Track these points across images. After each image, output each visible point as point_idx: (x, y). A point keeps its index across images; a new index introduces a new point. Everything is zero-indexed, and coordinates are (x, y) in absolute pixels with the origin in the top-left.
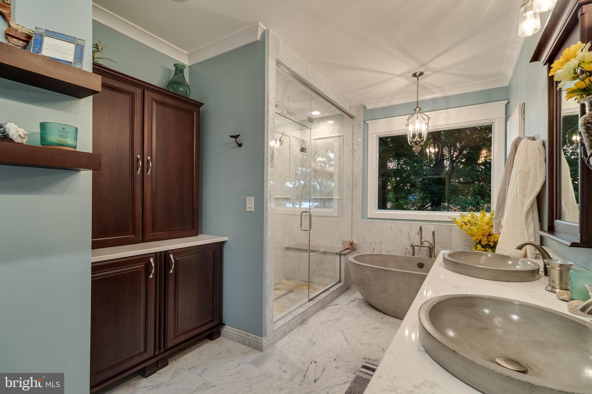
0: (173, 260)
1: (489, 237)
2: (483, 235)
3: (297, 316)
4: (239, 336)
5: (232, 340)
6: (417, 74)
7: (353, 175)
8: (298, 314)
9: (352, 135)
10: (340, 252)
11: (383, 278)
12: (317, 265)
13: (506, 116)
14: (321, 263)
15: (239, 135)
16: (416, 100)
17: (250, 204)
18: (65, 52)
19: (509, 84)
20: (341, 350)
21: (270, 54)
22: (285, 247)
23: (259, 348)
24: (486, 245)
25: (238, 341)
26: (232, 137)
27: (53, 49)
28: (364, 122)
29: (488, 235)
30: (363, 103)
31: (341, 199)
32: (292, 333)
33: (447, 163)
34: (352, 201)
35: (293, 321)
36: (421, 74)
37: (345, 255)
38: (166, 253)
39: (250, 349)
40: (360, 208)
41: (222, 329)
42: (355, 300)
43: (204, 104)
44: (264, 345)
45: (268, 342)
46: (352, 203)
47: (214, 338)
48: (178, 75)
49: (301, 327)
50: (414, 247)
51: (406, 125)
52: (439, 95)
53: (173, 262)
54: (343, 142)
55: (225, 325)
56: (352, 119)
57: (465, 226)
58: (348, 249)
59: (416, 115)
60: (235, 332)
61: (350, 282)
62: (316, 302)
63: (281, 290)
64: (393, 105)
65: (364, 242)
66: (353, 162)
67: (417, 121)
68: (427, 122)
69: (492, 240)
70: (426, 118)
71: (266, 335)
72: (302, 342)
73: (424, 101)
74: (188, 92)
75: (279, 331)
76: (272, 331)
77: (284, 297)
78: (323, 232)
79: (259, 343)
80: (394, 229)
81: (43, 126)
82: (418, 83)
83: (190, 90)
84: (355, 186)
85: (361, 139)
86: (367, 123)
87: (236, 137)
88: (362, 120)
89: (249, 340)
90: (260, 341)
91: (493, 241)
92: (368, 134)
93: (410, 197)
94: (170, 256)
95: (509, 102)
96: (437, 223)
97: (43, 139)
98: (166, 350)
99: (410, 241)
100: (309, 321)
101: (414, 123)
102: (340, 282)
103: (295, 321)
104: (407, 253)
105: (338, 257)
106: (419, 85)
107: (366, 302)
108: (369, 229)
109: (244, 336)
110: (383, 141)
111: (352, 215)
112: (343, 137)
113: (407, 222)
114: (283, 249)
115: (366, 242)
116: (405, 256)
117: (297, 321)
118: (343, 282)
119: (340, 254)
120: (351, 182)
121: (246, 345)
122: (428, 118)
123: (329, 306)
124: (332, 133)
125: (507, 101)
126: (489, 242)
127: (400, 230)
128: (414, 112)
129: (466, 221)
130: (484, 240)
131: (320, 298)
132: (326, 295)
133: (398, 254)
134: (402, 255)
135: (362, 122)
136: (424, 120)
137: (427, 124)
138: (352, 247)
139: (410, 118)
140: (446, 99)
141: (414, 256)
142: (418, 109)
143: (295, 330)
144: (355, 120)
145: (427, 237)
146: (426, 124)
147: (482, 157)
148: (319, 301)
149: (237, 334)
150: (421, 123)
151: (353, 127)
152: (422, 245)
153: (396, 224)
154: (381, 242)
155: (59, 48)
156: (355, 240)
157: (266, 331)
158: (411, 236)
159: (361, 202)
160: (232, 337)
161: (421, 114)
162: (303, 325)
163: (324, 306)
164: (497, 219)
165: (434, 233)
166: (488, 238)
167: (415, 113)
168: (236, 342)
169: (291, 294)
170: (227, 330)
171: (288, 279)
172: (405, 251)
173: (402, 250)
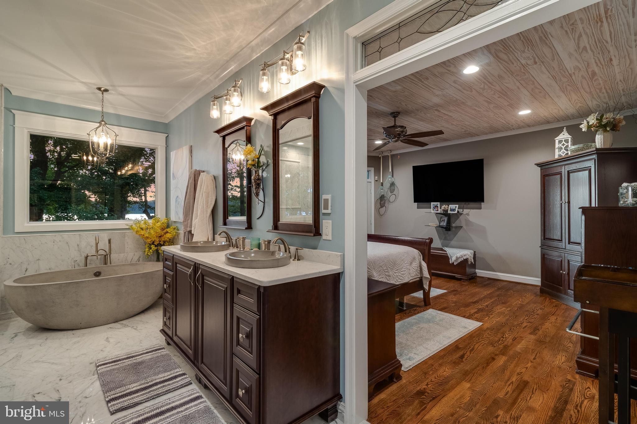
1: (160, 238)
6: (102, 89)
13: (166, 146)
19: (170, 123)
20: (58, 371)
24: (158, 244)
28: (7, 109)
29: (160, 236)
30: (6, 85)
36: (106, 90)
50: (88, 257)
57: (142, 231)
65: (8, 265)
69: (163, 240)
80: (57, 242)
82: (103, 98)
86: (11, 111)
92: (14, 127)
95: (168, 135)
104: (76, 266)
106: (103, 100)
108: (19, 246)
113: (75, 233)
115: (13, 263)
122: (116, 134)
126: (160, 241)
127: (67, 243)
133: (65, 268)
134: (70, 268)
135: (4, 108)
141: (86, 266)
142: (103, 123)
145: (103, 245)
152: (97, 254)
153: (61, 236)
154: (39, 260)
158: (81, 248)
164: (185, 222)
165: (109, 240)
172: (73, 264)
173: (70, 264)
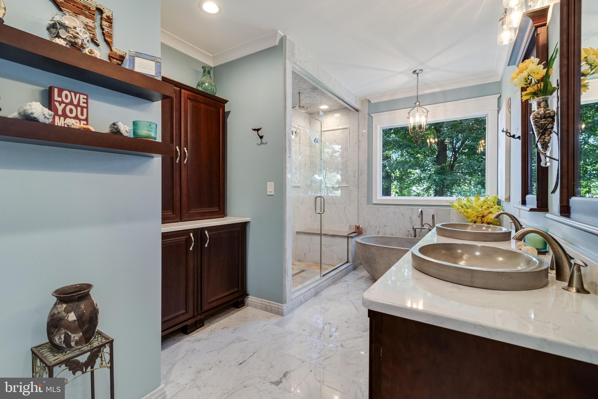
0: (208, 236)
1: (482, 218)
2: (477, 217)
3: (311, 289)
4: (261, 304)
5: (256, 308)
6: (417, 72)
7: (359, 164)
8: (312, 287)
9: (357, 127)
10: (348, 235)
11: (387, 255)
12: (326, 247)
13: (498, 109)
14: (330, 246)
15: (261, 128)
16: (416, 94)
17: (271, 188)
18: (149, 68)
19: (501, 80)
20: (351, 315)
21: (287, 57)
22: (297, 232)
23: (280, 313)
25: (261, 308)
26: (255, 130)
27: (142, 66)
28: (369, 114)
29: (482, 216)
30: (368, 98)
31: (348, 186)
32: (307, 303)
33: (449, 154)
34: (358, 189)
35: (308, 293)
36: (421, 71)
37: (352, 237)
38: (202, 230)
39: (272, 314)
40: (365, 195)
41: (246, 299)
42: (361, 278)
43: (228, 101)
44: (284, 310)
45: (288, 308)
46: (358, 190)
47: (239, 306)
48: (206, 76)
49: (315, 298)
50: (415, 229)
51: (407, 118)
52: (437, 90)
53: (208, 238)
54: (349, 133)
55: (249, 295)
56: (357, 112)
57: (462, 209)
58: (354, 232)
59: (416, 108)
60: (258, 301)
61: (357, 263)
62: (327, 278)
63: (294, 270)
64: (396, 99)
65: (369, 227)
66: (359, 152)
67: (418, 114)
68: (426, 115)
69: (485, 221)
70: (425, 111)
71: (285, 302)
72: (316, 309)
73: (423, 95)
74: (215, 91)
75: (296, 300)
76: (291, 299)
77: (298, 275)
78: (331, 217)
79: (280, 309)
80: (397, 214)
81: (135, 124)
82: (418, 80)
83: (216, 89)
84: (361, 175)
85: (365, 131)
86: (371, 116)
87: (258, 130)
88: (367, 113)
89: (271, 307)
90: (280, 307)
91: (487, 222)
92: (372, 126)
93: (414, 188)
94: (205, 232)
95: (500, 96)
96: (437, 207)
97: (135, 133)
98: (202, 312)
99: (412, 224)
100: (321, 294)
101: (414, 116)
102: (348, 262)
103: (310, 293)
104: (409, 235)
105: (346, 240)
106: (418, 81)
107: (372, 279)
108: (374, 214)
109: (267, 304)
110: (386, 132)
111: (358, 201)
112: (350, 129)
113: (409, 207)
114: (294, 233)
115: (371, 226)
116: (407, 237)
117: (311, 292)
118: (350, 263)
119: (348, 237)
120: (357, 171)
121: (268, 311)
122: (427, 111)
123: (339, 283)
124: (339, 126)
125: (499, 95)
127: (403, 215)
128: (414, 105)
129: (462, 204)
130: (479, 221)
131: (330, 275)
132: (335, 273)
133: (401, 236)
134: (405, 237)
135: (367, 115)
136: (424, 113)
137: (427, 116)
138: (358, 231)
139: (411, 112)
140: (444, 93)
141: (416, 237)
142: (418, 103)
143: (310, 301)
144: (360, 113)
145: (428, 220)
146: (425, 116)
147: (481, 147)
148: (330, 277)
149: (260, 302)
150: (421, 116)
151: (358, 120)
152: (423, 227)
153: (399, 208)
154: (385, 226)
155: (145, 66)
156: (361, 224)
157: (285, 299)
158: (413, 220)
159: (366, 189)
160: (256, 306)
161: (421, 108)
162: (317, 297)
163: (334, 281)
165: (433, 216)
166: (482, 220)
167: (416, 106)
168: (258, 309)
169: (303, 273)
170: (251, 299)
171: (300, 261)
172: (407, 233)
173: (405, 233)
